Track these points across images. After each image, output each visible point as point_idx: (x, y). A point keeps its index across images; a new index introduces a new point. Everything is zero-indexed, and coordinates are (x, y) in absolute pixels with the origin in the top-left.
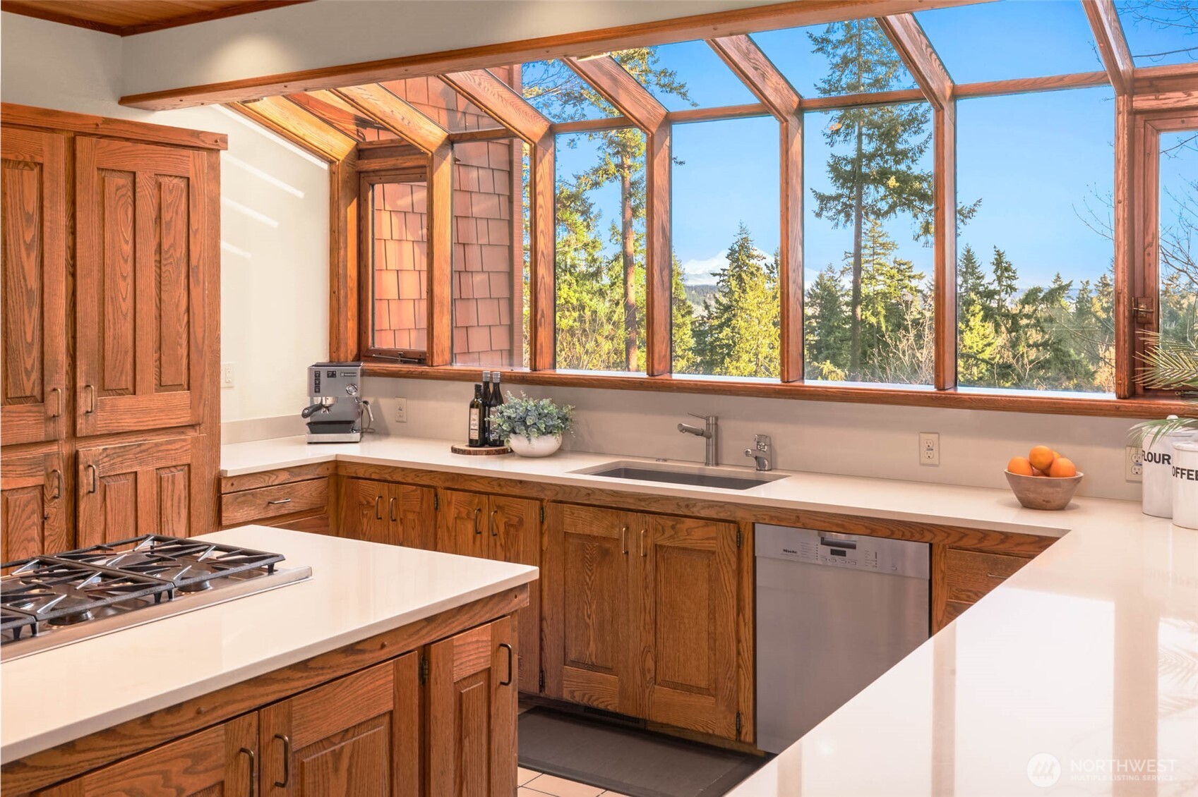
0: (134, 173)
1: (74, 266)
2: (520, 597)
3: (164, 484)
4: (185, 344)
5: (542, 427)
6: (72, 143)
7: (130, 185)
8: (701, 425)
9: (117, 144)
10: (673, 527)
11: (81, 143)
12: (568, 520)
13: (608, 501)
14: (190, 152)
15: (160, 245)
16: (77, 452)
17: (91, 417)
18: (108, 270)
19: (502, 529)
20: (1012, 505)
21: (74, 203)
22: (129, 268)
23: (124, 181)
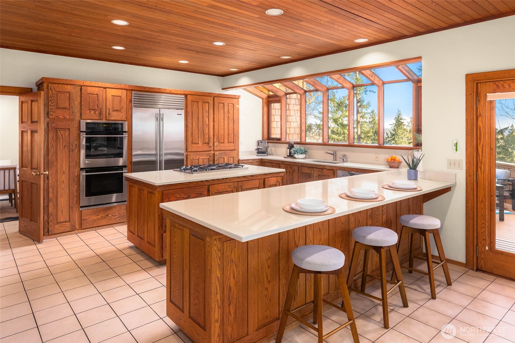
0: (224, 103)
1: (214, 120)
2: (282, 174)
3: (229, 160)
4: (233, 134)
5: (301, 152)
6: (214, 98)
7: (223, 106)
8: (332, 152)
9: (221, 98)
10: (322, 171)
11: (215, 98)
12: (303, 170)
13: (310, 166)
14: (234, 99)
15: (228, 116)
16: (214, 153)
17: (217, 147)
18: (219, 121)
19: (291, 171)
20: (388, 167)
21: (214, 109)
22: (223, 121)
23: (222, 105)
